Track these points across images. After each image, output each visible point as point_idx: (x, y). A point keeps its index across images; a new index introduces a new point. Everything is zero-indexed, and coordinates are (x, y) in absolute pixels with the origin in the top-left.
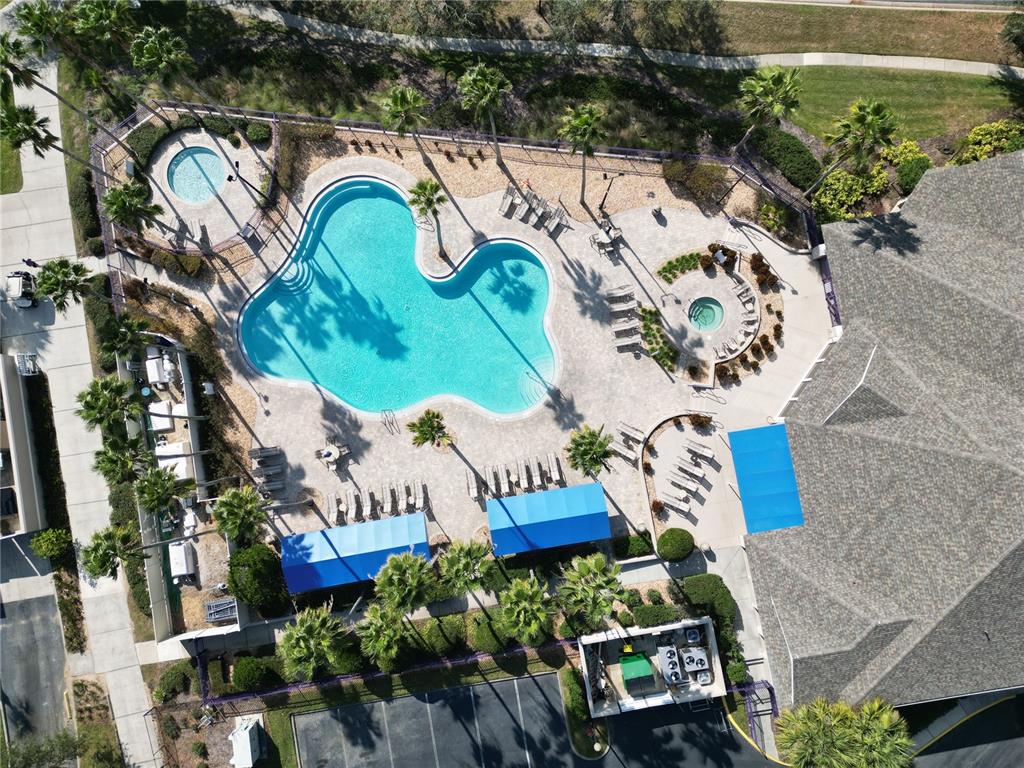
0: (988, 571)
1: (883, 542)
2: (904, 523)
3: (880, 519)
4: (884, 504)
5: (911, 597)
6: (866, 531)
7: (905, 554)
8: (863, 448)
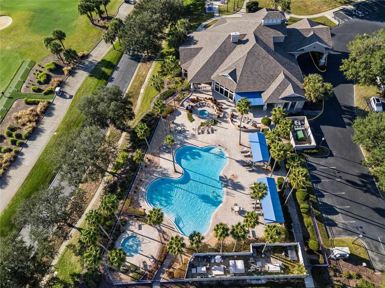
0: (271, 57)
1: (265, 75)
2: (261, 71)
3: (260, 75)
4: (256, 74)
5: (278, 72)
6: (263, 78)
7: (268, 72)
8: (243, 77)
